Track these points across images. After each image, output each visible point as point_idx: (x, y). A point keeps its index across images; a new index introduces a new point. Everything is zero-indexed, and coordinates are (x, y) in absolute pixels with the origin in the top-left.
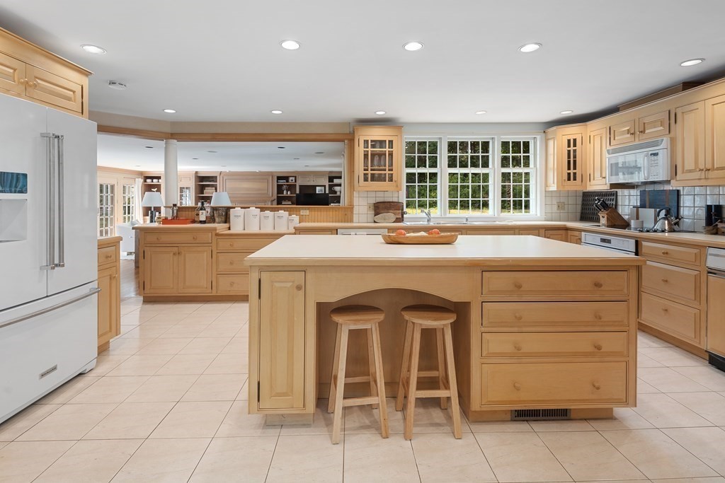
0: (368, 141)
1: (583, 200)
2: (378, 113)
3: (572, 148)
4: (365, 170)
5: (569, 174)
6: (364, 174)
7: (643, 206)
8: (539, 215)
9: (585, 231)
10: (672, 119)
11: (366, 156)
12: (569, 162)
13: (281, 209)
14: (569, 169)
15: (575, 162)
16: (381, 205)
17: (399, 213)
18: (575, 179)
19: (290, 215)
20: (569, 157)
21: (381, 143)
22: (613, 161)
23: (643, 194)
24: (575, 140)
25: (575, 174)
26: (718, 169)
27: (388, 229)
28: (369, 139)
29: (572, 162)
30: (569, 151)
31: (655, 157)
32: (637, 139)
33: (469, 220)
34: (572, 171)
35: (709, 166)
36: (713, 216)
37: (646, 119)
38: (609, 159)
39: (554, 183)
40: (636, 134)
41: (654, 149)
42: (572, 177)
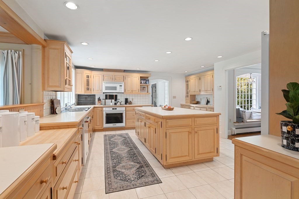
3: (88, 79)
7: (105, 99)
10: (124, 78)
12: (87, 83)
14: (87, 86)
15: (89, 83)
22: (106, 86)
23: (106, 95)
24: (89, 76)
31: (121, 87)
32: (114, 81)
35: (133, 90)
36: (126, 101)
37: (117, 76)
38: (104, 85)
39: (82, 91)
40: (114, 80)
41: (121, 85)
42: (88, 89)
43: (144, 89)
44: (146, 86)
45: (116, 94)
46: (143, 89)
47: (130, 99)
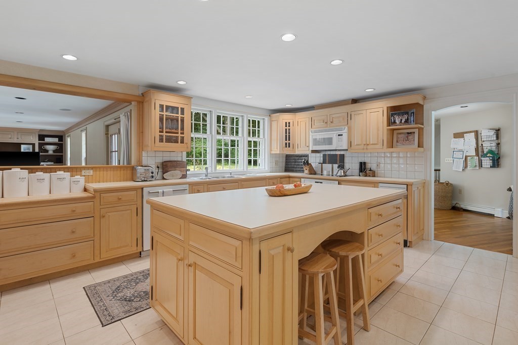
0: (163, 105)
1: (286, 159)
2: (180, 82)
3: (288, 128)
4: (160, 132)
5: (286, 144)
6: (160, 135)
7: (324, 162)
8: (267, 169)
9: (303, 178)
10: (349, 117)
11: (161, 119)
12: (286, 136)
13: (60, 169)
14: (286, 140)
15: (289, 136)
16: (169, 164)
17: (184, 170)
18: (289, 147)
19: (72, 176)
20: (286, 133)
21: (174, 109)
22: (314, 137)
23: (324, 156)
24: (289, 123)
25: (289, 143)
26: (372, 144)
27: (189, 185)
28: (165, 104)
29: (288, 137)
30: (286, 129)
31: (341, 137)
32: (328, 126)
33: (232, 174)
34: (288, 142)
35: (368, 143)
36: (363, 167)
37: (334, 116)
38: (312, 136)
39: (277, 149)
40: (328, 123)
41: (340, 133)
42: (288, 145)
43: (410, 137)
44: (416, 131)
45: (342, 153)
46: (407, 137)
47: (372, 165)
